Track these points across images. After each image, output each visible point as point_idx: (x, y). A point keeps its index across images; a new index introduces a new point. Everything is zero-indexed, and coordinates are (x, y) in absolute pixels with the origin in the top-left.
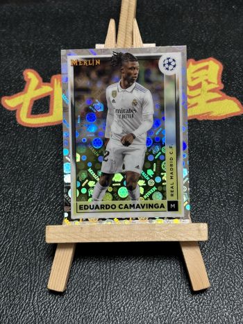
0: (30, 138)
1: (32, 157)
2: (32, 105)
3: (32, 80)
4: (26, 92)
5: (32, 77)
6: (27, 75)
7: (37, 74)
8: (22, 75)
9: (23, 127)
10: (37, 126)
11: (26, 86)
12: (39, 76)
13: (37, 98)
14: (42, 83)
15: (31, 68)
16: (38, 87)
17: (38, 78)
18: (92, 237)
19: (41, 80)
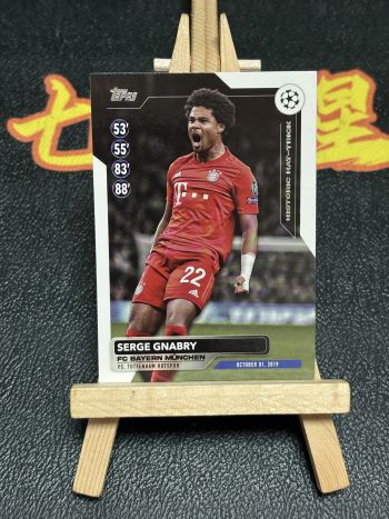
0: (55, 189)
1: (59, 222)
2: (58, 135)
3: (60, 93)
4: (49, 112)
5: (59, 87)
6: (51, 85)
7: (68, 83)
8: (42, 83)
9: (43, 170)
10: (67, 170)
11: (49, 103)
12: (70, 86)
13: (67, 124)
14: (76, 99)
15: (57, 73)
16: (69, 105)
17: (69, 91)
18: (151, 408)
19: (75, 93)
